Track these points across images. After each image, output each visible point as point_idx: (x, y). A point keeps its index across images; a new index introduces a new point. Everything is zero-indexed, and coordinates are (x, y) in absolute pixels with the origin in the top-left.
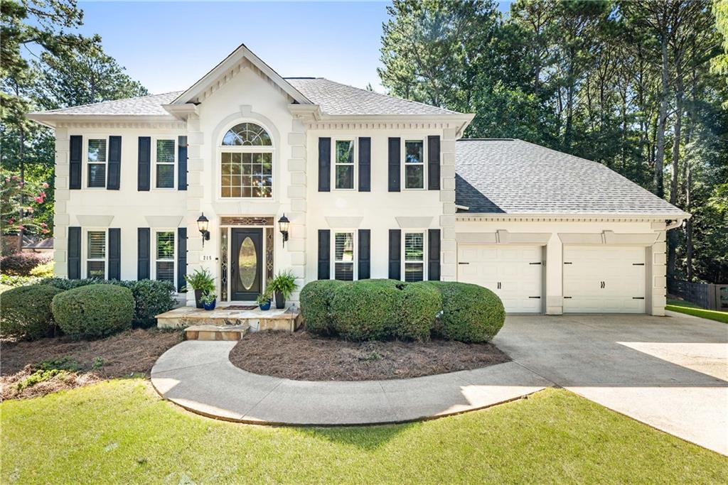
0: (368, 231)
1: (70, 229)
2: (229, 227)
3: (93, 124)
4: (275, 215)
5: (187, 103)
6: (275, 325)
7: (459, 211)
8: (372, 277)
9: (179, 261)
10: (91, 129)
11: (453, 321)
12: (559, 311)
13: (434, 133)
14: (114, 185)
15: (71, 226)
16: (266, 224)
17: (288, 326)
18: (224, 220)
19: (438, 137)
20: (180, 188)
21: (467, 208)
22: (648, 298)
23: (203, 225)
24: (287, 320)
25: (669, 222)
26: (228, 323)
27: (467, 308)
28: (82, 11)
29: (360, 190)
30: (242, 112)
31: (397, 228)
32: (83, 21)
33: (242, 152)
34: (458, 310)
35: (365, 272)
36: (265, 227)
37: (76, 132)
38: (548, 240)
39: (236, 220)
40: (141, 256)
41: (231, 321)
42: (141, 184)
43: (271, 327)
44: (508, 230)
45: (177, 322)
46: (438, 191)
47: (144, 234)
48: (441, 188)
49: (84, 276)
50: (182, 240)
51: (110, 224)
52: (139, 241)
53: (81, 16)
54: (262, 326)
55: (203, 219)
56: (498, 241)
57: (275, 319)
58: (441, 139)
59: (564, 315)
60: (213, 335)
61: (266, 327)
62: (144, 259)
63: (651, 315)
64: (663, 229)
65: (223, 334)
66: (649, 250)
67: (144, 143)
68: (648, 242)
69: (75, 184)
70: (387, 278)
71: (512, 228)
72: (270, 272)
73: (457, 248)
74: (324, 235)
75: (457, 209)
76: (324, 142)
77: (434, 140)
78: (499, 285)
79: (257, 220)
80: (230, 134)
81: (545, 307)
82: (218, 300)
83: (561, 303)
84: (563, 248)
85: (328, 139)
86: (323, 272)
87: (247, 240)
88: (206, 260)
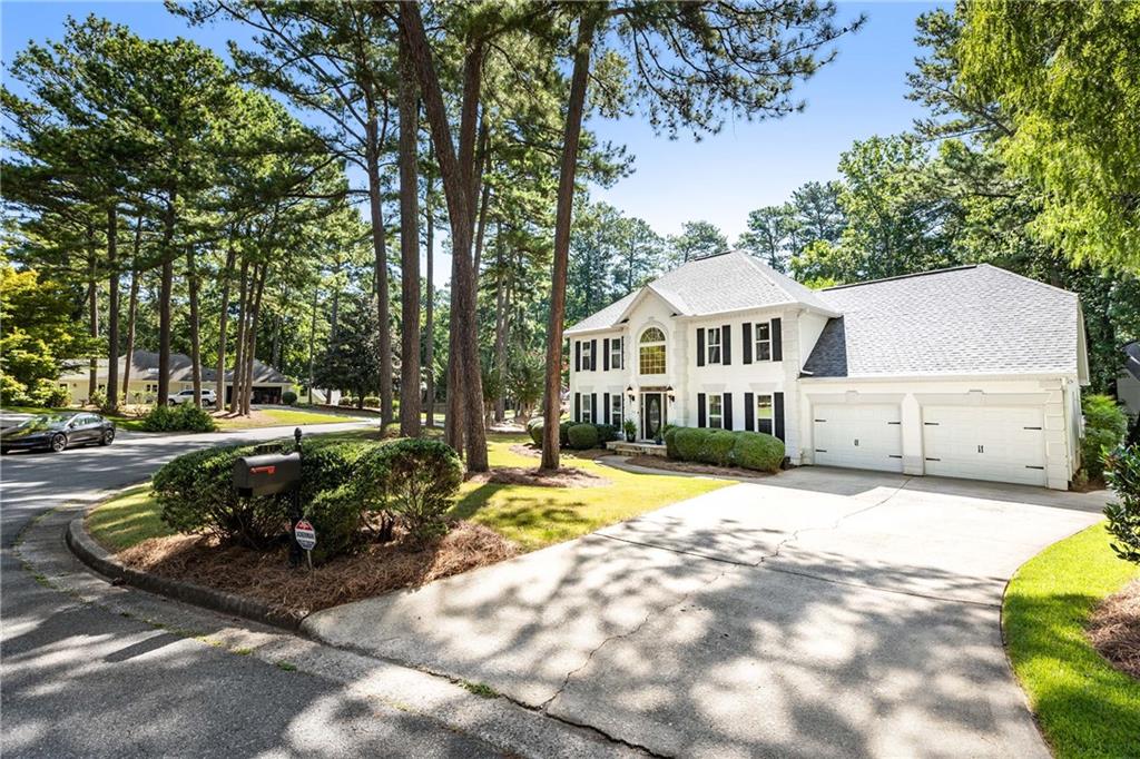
0: (730, 395)
1: (576, 394)
2: (644, 393)
5: (622, 322)
8: (734, 429)
12: (918, 471)
13: (776, 316)
14: (594, 369)
15: (576, 392)
16: (663, 391)
18: (642, 389)
19: (779, 319)
21: (811, 373)
23: (630, 392)
29: (724, 364)
30: (649, 322)
31: (750, 391)
33: (650, 346)
35: (729, 425)
36: (662, 393)
39: (649, 389)
40: (606, 409)
42: (605, 367)
44: (858, 390)
46: (780, 362)
47: (607, 396)
48: (783, 359)
49: (581, 420)
51: (592, 391)
52: (605, 401)
55: (630, 389)
56: (847, 401)
59: (924, 475)
62: (607, 411)
70: (744, 430)
71: (862, 389)
72: (666, 423)
73: (812, 407)
74: (701, 397)
75: (802, 375)
76: (700, 332)
77: (777, 322)
78: (856, 443)
79: (659, 389)
80: (644, 336)
81: (903, 466)
82: (638, 437)
83: (920, 464)
84: (921, 409)
85: (703, 329)
86: (702, 423)
87: (654, 401)
88: (633, 412)
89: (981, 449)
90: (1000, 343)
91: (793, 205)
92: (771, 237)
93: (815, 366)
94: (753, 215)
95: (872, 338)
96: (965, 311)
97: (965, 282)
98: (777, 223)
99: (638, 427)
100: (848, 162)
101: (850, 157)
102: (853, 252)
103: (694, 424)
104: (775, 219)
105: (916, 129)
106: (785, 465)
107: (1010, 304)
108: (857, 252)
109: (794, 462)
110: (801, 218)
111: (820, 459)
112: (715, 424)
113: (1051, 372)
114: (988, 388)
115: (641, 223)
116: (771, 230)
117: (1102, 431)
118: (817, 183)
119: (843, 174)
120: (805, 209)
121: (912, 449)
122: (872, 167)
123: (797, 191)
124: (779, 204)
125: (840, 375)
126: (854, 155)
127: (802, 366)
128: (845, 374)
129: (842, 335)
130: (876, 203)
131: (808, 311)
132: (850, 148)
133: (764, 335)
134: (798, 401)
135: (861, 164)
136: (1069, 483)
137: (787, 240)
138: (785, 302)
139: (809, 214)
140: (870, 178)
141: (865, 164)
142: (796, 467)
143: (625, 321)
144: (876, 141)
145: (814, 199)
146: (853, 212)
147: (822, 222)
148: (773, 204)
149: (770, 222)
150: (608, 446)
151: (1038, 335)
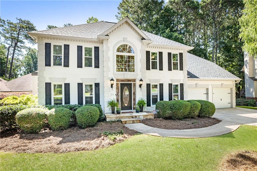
0: (162, 84)
1: (46, 83)
2: (120, 83)
3: (57, 39)
4: (136, 78)
5: (106, 35)
6: (148, 117)
7: (188, 77)
8: (164, 100)
9: (95, 96)
10: (55, 40)
11: (205, 111)
13: (181, 52)
14: (67, 65)
15: (46, 82)
16: (133, 82)
17: (152, 117)
18: (118, 80)
20: (96, 67)
22: (231, 103)
24: (152, 115)
25: (236, 81)
26: (133, 118)
27: (209, 107)
30: (124, 40)
33: (120, 55)
34: (206, 108)
35: (162, 99)
37: (48, 42)
38: (209, 86)
40: (79, 94)
41: (134, 117)
42: (79, 65)
43: (147, 118)
44: (199, 83)
45: (114, 118)
46: (182, 71)
47: (80, 85)
49: (53, 104)
50: (97, 88)
51: (65, 81)
52: (78, 88)
54: (144, 117)
56: (196, 87)
57: (148, 115)
58: (183, 54)
60: (132, 122)
61: (145, 118)
62: (80, 96)
63: (233, 108)
64: (235, 83)
65: (135, 121)
66: (231, 89)
67: (80, 48)
68: (231, 87)
69: (48, 64)
72: (134, 99)
79: (130, 80)
84: (212, 89)
86: (149, 99)
87: (125, 87)
88: (112, 95)
89: (221, 100)
150: (108, 119)
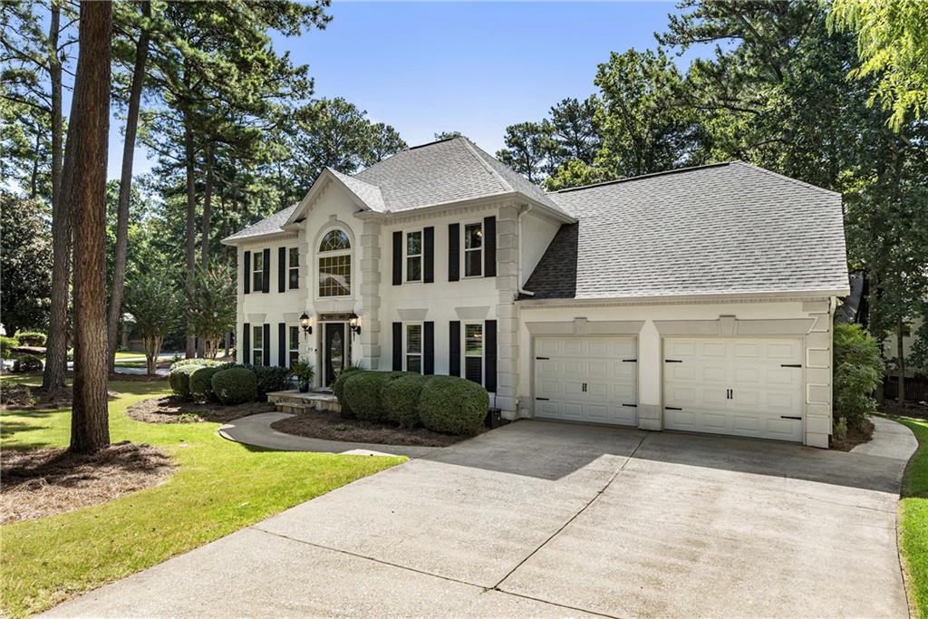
2: (324, 322)
6: (330, 407)
7: (523, 298)
8: (436, 373)
12: (656, 425)
13: (489, 213)
14: (266, 290)
16: (347, 320)
18: (322, 317)
19: (494, 218)
21: (532, 294)
23: (305, 321)
28: (313, 79)
29: (426, 281)
31: (457, 319)
32: (314, 90)
35: (430, 369)
36: (345, 322)
38: (640, 330)
39: (330, 316)
42: (281, 287)
44: (587, 317)
46: (494, 278)
48: (498, 275)
53: (312, 84)
54: (323, 406)
55: (305, 317)
56: (575, 331)
57: (330, 402)
58: (497, 219)
59: (663, 431)
69: (247, 291)
70: (448, 374)
71: (592, 315)
72: (350, 362)
73: (533, 340)
74: (397, 327)
75: (521, 297)
76: (397, 237)
77: (490, 222)
78: (584, 387)
79: (342, 316)
80: (324, 243)
81: (637, 418)
82: (314, 384)
83: (658, 416)
84: (662, 341)
85: (401, 233)
86: (397, 364)
87: (336, 332)
88: (310, 350)
89: (730, 394)
90: (757, 253)
91: (550, 121)
92: (528, 156)
93: (538, 284)
94: (511, 130)
95: (609, 248)
96: (716, 215)
97: (718, 181)
98: (534, 141)
99: (315, 370)
100: (605, 75)
101: (607, 70)
102: (606, 173)
103: (387, 366)
104: (531, 137)
105: (671, 27)
106: (493, 420)
107: (767, 205)
108: (610, 174)
109: (508, 415)
110: (560, 139)
111: (541, 409)
112: (413, 365)
113: (818, 289)
114: (743, 312)
115: (390, 130)
116: (529, 149)
117: (863, 368)
118: (576, 100)
119: (599, 88)
120: (563, 127)
121: (649, 395)
122: (627, 82)
123: (556, 107)
124: (537, 120)
125: (567, 297)
126: (610, 68)
127: (521, 284)
128: (572, 295)
129: (574, 244)
130: (629, 122)
131: (530, 207)
132: (607, 60)
133: (475, 241)
134: (515, 331)
135: (617, 78)
136: (830, 436)
137: (544, 162)
138: (501, 192)
139: (567, 133)
140: (625, 94)
141: (621, 78)
142: (509, 422)
143: (299, 221)
144: (632, 54)
145: (572, 118)
146: (607, 131)
147: (579, 144)
148: (532, 121)
149: (528, 140)
150: (270, 399)
151: (800, 243)
